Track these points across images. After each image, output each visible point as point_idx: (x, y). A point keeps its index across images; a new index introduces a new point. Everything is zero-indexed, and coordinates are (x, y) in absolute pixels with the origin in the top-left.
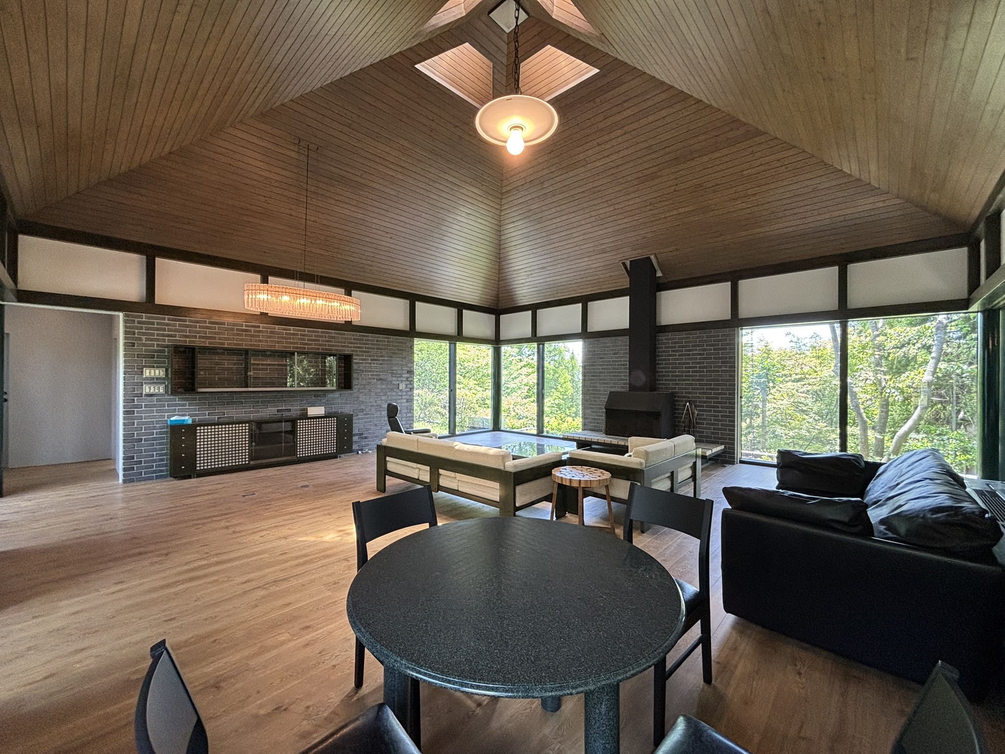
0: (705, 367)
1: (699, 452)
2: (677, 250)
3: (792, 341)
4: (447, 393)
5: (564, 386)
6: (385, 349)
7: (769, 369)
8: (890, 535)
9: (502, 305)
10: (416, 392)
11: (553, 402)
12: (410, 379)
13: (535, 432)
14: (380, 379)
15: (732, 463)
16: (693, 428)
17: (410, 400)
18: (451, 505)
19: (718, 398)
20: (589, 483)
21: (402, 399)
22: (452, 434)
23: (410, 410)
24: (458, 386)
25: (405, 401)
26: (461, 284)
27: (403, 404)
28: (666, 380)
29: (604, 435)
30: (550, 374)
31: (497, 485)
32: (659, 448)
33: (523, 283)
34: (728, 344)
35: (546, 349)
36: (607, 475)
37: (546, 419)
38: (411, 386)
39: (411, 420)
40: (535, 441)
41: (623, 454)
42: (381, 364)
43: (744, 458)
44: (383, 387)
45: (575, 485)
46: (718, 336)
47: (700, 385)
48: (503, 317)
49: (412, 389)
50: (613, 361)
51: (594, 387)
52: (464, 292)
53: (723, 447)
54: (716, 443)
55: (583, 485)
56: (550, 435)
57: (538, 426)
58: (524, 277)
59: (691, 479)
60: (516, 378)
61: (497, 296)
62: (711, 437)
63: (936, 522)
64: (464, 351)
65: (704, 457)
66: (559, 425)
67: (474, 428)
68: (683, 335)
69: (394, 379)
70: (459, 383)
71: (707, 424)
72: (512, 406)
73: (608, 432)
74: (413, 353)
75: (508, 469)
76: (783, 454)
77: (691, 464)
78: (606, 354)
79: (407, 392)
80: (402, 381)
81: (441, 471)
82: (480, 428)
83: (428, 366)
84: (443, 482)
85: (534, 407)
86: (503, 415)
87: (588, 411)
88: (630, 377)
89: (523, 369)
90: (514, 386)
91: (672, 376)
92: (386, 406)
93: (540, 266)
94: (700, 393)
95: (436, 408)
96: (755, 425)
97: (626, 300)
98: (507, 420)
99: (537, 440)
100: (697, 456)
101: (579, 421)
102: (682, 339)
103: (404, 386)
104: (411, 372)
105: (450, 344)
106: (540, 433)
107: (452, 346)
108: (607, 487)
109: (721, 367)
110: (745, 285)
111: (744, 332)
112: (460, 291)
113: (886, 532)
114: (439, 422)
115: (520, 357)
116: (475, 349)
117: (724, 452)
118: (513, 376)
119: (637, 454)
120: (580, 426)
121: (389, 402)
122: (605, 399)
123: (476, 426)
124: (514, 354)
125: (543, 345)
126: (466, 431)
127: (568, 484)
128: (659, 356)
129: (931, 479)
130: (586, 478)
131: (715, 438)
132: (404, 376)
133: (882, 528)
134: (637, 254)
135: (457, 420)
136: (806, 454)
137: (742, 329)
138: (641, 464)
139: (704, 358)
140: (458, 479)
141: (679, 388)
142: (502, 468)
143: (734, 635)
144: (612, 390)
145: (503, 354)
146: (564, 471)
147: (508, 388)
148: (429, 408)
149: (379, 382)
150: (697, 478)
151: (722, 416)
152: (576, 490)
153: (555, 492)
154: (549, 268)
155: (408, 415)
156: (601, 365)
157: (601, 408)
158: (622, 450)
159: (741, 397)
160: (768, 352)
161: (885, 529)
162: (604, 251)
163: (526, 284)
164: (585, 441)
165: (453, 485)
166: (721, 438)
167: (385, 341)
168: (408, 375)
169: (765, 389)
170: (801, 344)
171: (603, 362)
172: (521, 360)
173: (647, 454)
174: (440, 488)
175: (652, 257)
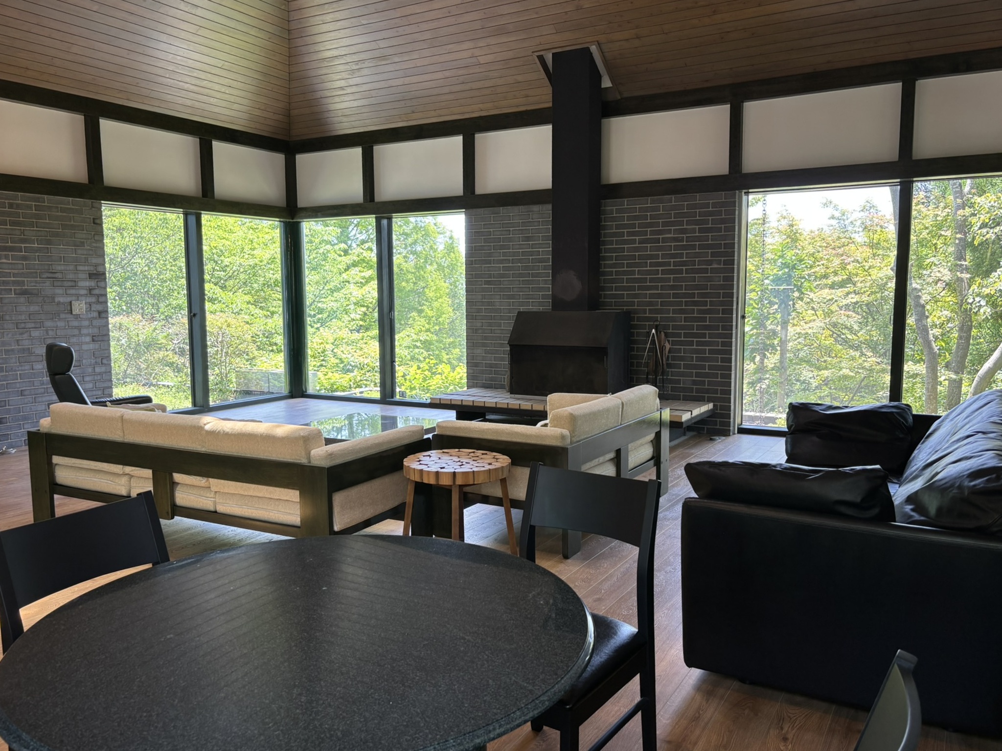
0: (684, 264)
1: (666, 414)
2: (638, 37)
3: (833, 217)
4: (185, 320)
5: (436, 304)
6: (32, 225)
7: (794, 267)
8: (917, 517)
9: (301, 132)
10: (112, 320)
11: (415, 337)
12: (97, 292)
13: (377, 395)
14: (24, 293)
15: (725, 432)
16: (663, 374)
17: (102, 337)
18: (200, 543)
19: (704, 319)
20: (471, 476)
21: (80, 335)
22: (201, 406)
23: (104, 358)
24: (208, 306)
25: (88, 339)
26: (204, 83)
27: (85, 347)
28: (617, 289)
29: (508, 395)
30: (407, 281)
31: (293, 495)
32: (595, 409)
33: (342, 88)
34: (723, 221)
35: (395, 227)
36: (504, 460)
37: (400, 370)
38: (100, 307)
39: (105, 379)
40: (377, 411)
41: (534, 424)
42: (25, 258)
43: (746, 425)
44: (34, 308)
45: (445, 482)
46: (707, 205)
47: (675, 296)
48: (302, 159)
49: (103, 314)
50: (523, 253)
51: (489, 304)
52: (212, 100)
53: (710, 406)
54: (699, 399)
55: (459, 482)
56: (408, 399)
57: (383, 385)
58: (344, 75)
59: (652, 462)
60: (337, 289)
61: (288, 114)
62: (691, 390)
63: (974, 491)
64: (220, 232)
65: (675, 426)
66: (425, 380)
67: (248, 393)
68: (648, 202)
69: (59, 291)
70: (212, 300)
71: (686, 366)
72: (329, 347)
73: (515, 389)
74: (101, 234)
75: (316, 462)
76: (797, 411)
77: (652, 436)
78: (510, 240)
79: (91, 320)
80: (78, 297)
81: (178, 477)
82: (262, 393)
83: (139, 263)
84: (182, 498)
85: (374, 348)
86: (311, 364)
87: (479, 351)
88: (552, 285)
89: (354, 271)
90: (335, 305)
91: (628, 280)
92: (42, 351)
93: (377, 54)
94: (674, 312)
95: (161, 354)
96: (771, 366)
97: (545, 132)
98: (320, 375)
99: (382, 410)
100: (661, 423)
101: (462, 371)
102: (646, 210)
103: (84, 306)
104: (99, 276)
105: (186, 215)
106: (388, 396)
107: (192, 219)
108: (503, 481)
109: (710, 263)
110: (753, 109)
111: (751, 197)
112: (205, 99)
113: (913, 513)
114: (171, 384)
115: (343, 246)
116: (244, 228)
117: (712, 414)
118: (331, 286)
119: (557, 422)
120: (465, 381)
121: (49, 341)
122: (507, 326)
123: (254, 389)
124: (330, 238)
125: (390, 219)
126: (232, 400)
127: (432, 481)
128: (605, 243)
129: (984, 433)
130: (466, 468)
131: (698, 391)
132: (81, 284)
133: (908, 508)
134: (566, 41)
135: (211, 378)
136: (830, 408)
137: (747, 193)
138: (563, 437)
139: (684, 247)
140: (213, 489)
141: (639, 304)
142: (304, 461)
143: (698, 698)
144: (522, 309)
145: (305, 239)
146: (425, 460)
147: (321, 311)
148: (147, 356)
149: (22, 299)
150: (662, 459)
151: (711, 352)
152: (446, 492)
153: (410, 499)
154: (396, 59)
155: (98, 370)
156: (501, 262)
157: (502, 345)
158: (534, 417)
159: (743, 317)
160: (793, 237)
161: (912, 510)
162: (501, 31)
163: (349, 90)
164: (473, 407)
165: (205, 502)
166: (707, 391)
167: (30, 207)
168: (92, 283)
169: (786, 302)
170: (847, 222)
171: (504, 254)
172: (346, 252)
173: (573, 419)
174: (176, 510)
175: (594, 49)
